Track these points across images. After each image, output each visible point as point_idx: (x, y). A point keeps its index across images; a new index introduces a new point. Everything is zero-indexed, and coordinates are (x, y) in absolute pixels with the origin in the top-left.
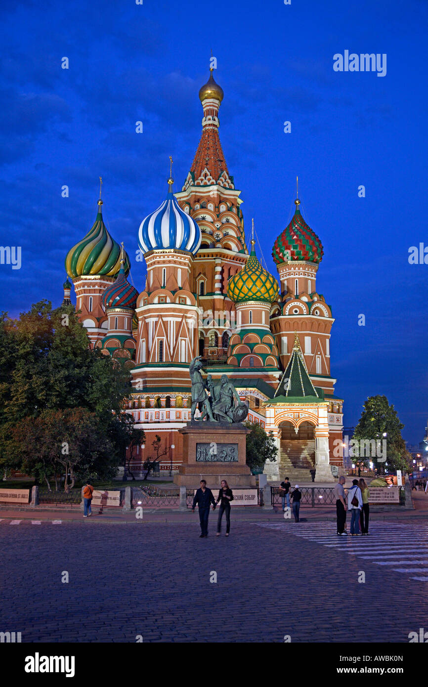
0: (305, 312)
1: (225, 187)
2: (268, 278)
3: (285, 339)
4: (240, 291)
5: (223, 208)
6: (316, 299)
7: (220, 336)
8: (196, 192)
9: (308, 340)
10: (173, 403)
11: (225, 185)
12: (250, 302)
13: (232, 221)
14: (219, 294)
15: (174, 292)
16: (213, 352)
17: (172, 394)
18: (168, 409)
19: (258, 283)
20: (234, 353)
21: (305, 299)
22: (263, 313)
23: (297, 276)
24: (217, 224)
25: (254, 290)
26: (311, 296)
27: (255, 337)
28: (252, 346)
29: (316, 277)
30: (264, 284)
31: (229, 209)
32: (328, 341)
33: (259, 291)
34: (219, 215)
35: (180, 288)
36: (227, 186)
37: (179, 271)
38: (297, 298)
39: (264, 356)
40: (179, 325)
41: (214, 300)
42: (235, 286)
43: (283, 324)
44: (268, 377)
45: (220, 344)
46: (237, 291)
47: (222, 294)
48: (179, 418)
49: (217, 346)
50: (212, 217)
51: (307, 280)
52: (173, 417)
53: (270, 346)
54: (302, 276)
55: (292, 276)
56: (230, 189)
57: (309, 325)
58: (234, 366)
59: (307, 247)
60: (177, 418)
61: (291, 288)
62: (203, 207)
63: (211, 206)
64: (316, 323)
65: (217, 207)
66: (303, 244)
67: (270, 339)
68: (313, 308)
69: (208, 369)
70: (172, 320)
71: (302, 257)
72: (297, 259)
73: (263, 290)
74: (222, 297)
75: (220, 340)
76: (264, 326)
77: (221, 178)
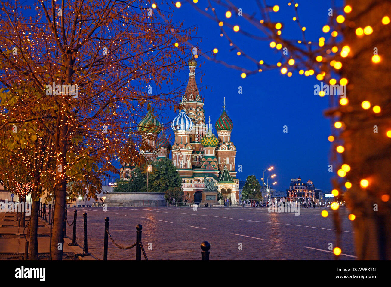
0: (227, 149)
1: (198, 102)
2: (215, 139)
3: (220, 158)
4: (206, 143)
5: (198, 110)
6: (230, 144)
7: (198, 157)
8: (188, 103)
9: (228, 159)
10: (186, 182)
11: (198, 100)
12: (209, 147)
13: (201, 114)
14: (197, 142)
15: (185, 145)
16: (195, 163)
17: (185, 179)
18: (184, 184)
19: (212, 141)
20: (204, 164)
21: (227, 144)
22: (213, 150)
23: (224, 135)
24: (196, 116)
25: (211, 143)
26: (229, 143)
27: (210, 159)
28: (210, 162)
29: (231, 135)
30: (214, 141)
31: (200, 110)
32: (234, 158)
33: (212, 143)
34: (197, 113)
35: (187, 143)
36: (199, 101)
37: (187, 137)
38: (224, 143)
39: (214, 165)
40: (187, 156)
41: (195, 144)
42: (204, 141)
43: (219, 153)
44: (215, 173)
45: (198, 160)
46: (205, 143)
47: (198, 142)
48: (188, 186)
49: (196, 161)
50: (194, 113)
51: (227, 136)
52: (186, 186)
53: (215, 162)
54: (226, 135)
55: (222, 135)
56: (200, 102)
57: (228, 154)
58: (204, 169)
59: (228, 125)
60: (187, 186)
61: (222, 139)
62: (191, 110)
63: (194, 109)
64: (230, 153)
65: (196, 110)
66: (226, 124)
67: (215, 159)
68: (230, 147)
69: (195, 169)
70: (185, 155)
71: (226, 128)
72: (224, 129)
73: (214, 143)
74: (198, 143)
75: (198, 159)
76: (213, 155)
77: (198, 98)
